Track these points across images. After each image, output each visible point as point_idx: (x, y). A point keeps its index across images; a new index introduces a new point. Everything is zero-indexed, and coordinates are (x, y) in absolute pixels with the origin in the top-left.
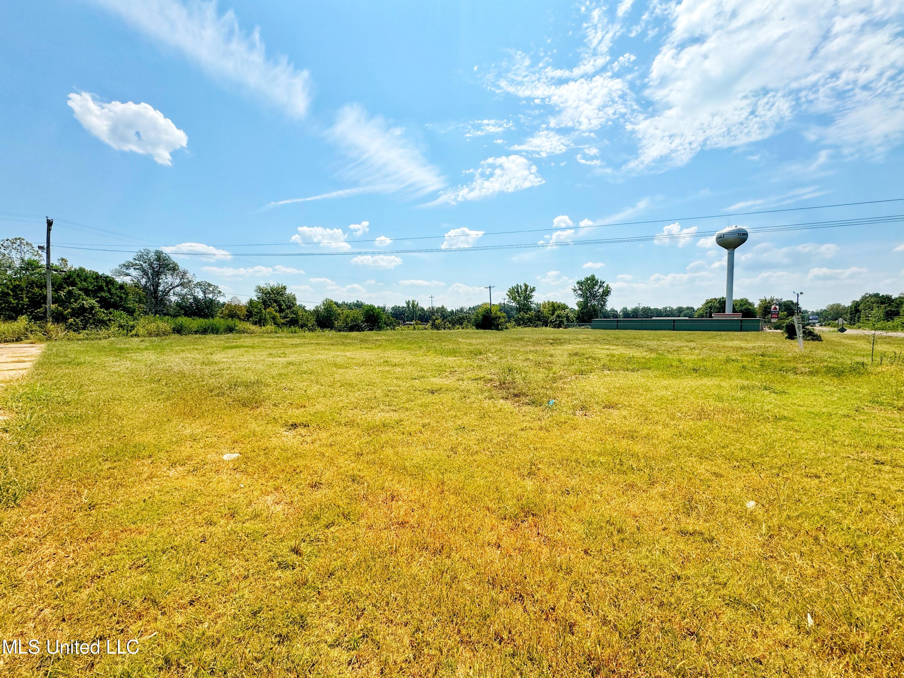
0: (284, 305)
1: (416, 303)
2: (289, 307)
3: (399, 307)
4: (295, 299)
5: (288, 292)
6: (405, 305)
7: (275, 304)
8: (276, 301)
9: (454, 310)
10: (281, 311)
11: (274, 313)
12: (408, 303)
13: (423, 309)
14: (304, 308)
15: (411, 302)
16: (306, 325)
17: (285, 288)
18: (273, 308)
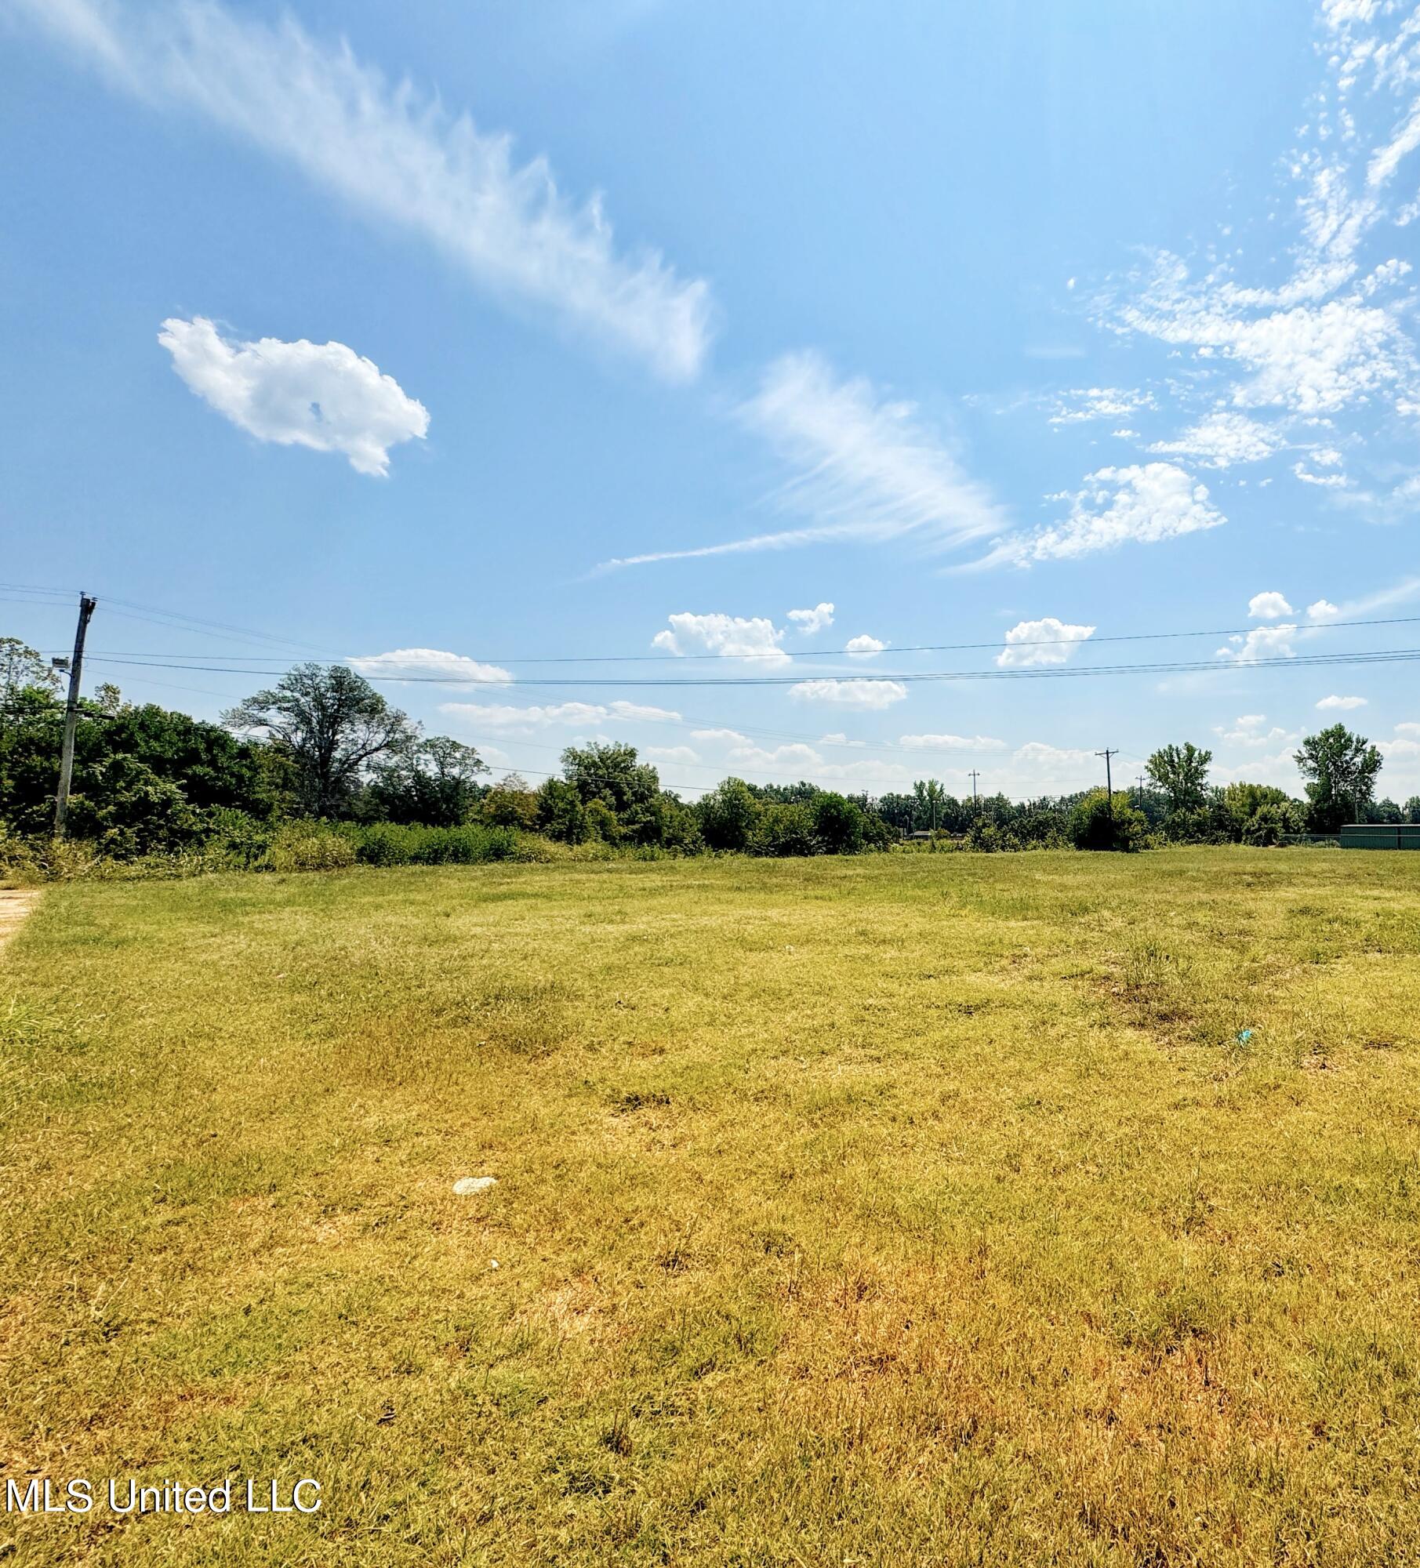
0: (629, 794)
1: (938, 788)
2: (641, 798)
3: (898, 797)
4: (655, 779)
5: (639, 762)
6: (913, 793)
7: (607, 792)
8: (609, 785)
9: (1027, 804)
10: (621, 806)
11: (605, 811)
12: (920, 788)
13: (954, 802)
14: (675, 799)
15: (927, 785)
16: (679, 841)
17: (632, 754)
18: (604, 799)
